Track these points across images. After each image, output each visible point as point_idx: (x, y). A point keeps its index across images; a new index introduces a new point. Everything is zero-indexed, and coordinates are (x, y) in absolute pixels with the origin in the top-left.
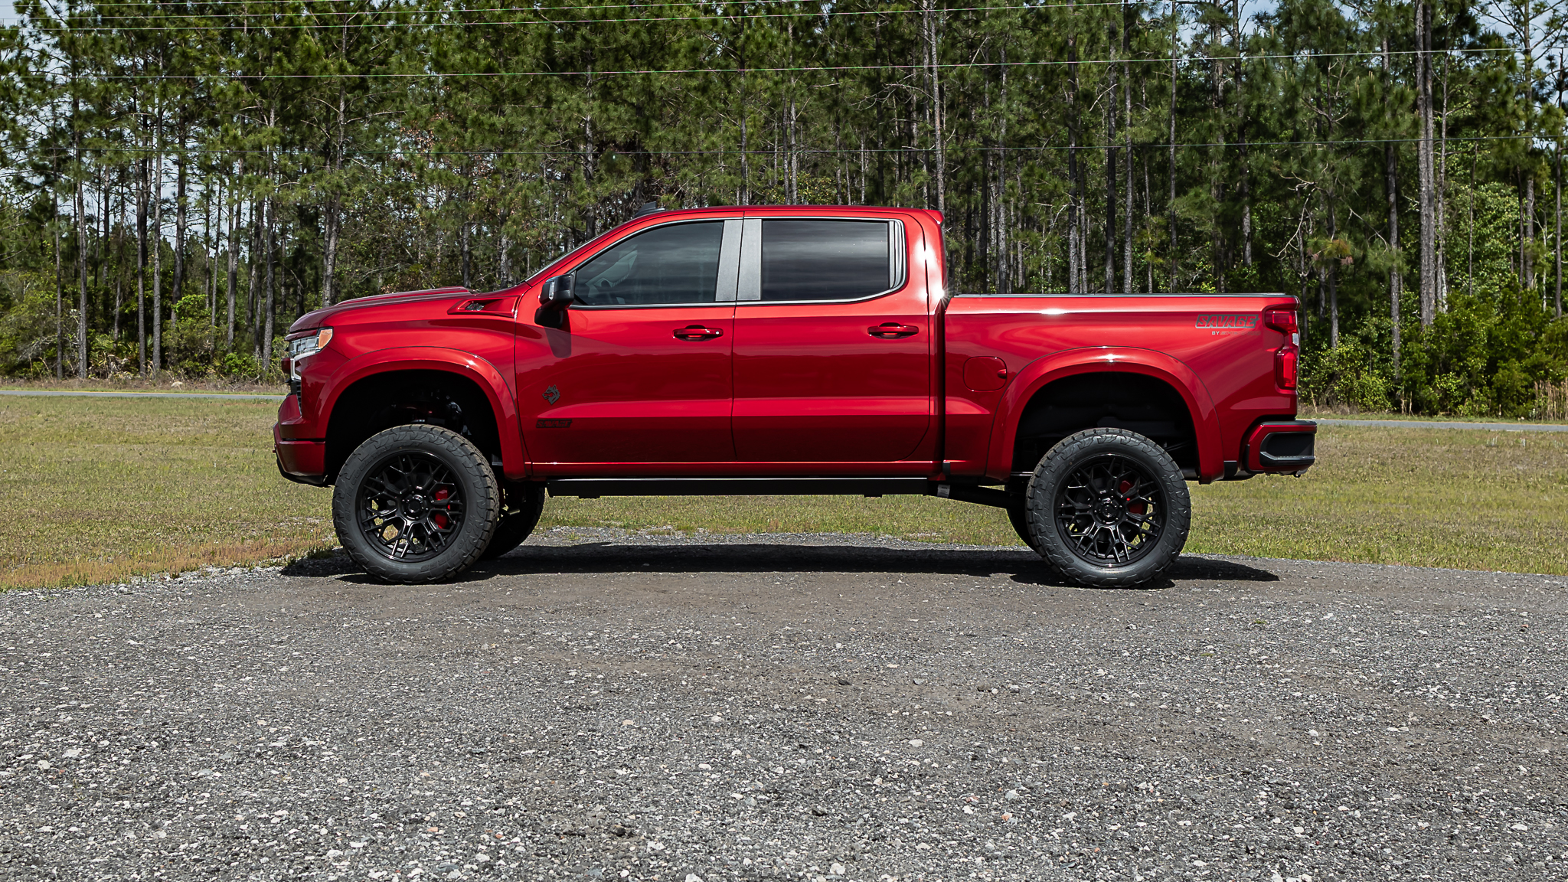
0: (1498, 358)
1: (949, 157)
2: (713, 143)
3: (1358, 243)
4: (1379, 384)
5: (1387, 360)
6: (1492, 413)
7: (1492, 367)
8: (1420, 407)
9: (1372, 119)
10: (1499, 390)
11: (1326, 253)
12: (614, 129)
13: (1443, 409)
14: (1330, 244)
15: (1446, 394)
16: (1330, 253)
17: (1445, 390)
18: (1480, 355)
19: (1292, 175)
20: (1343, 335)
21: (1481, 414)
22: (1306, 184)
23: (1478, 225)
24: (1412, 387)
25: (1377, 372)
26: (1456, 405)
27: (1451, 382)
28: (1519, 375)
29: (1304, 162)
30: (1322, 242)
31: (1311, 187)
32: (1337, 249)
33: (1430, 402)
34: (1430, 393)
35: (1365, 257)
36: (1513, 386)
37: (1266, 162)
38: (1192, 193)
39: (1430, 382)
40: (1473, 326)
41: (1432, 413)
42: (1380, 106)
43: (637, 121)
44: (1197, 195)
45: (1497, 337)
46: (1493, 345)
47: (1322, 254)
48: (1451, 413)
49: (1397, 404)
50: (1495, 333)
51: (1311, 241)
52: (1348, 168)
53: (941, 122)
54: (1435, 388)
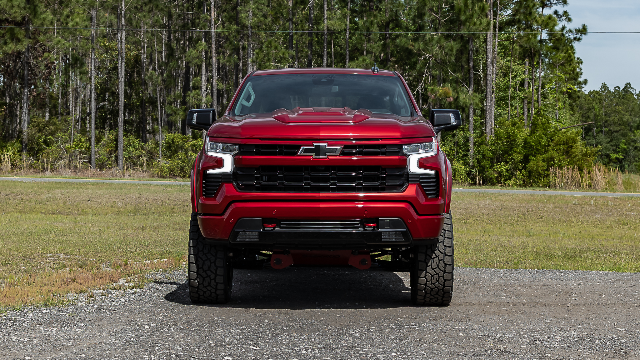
0: (529, 155)
1: (218, 35)
2: (77, 23)
3: (455, 89)
4: (462, 168)
5: (467, 155)
6: (525, 184)
7: (526, 160)
8: (486, 181)
9: (466, 20)
10: (530, 172)
11: (438, 95)
12: (15, 12)
13: (499, 182)
14: (440, 90)
15: (500, 174)
16: (440, 95)
17: (499, 171)
18: (520, 153)
19: (421, 51)
20: (444, 141)
21: (520, 185)
22: (427, 55)
23: (505, 81)
24: (482, 170)
25: (461, 162)
26: (506, 180)
27: (503, 167)
28: (541, 163)
29: (426, 44)
30: (436, 88)
31: (430, 57)
32: (445, 93)
33: (491, 179)
34: (491, 174)
35: (458, 97)
36: (537, 171)
37: (406, 43)
38: (361, 59)
39: (491, 167)
40: (516, 137)
41: (493, 184)
42: (471, 13)
43: (29, 8)
44: (364, 60)
45: (529, 143)
46: (526, 147)
47: (436, 95)
48: (504, 185)
49: (473, 179)
50: (528, 140)
51: (430, 88)
52: (452, 47)
53: (215, 14)
54: (494, 170)
